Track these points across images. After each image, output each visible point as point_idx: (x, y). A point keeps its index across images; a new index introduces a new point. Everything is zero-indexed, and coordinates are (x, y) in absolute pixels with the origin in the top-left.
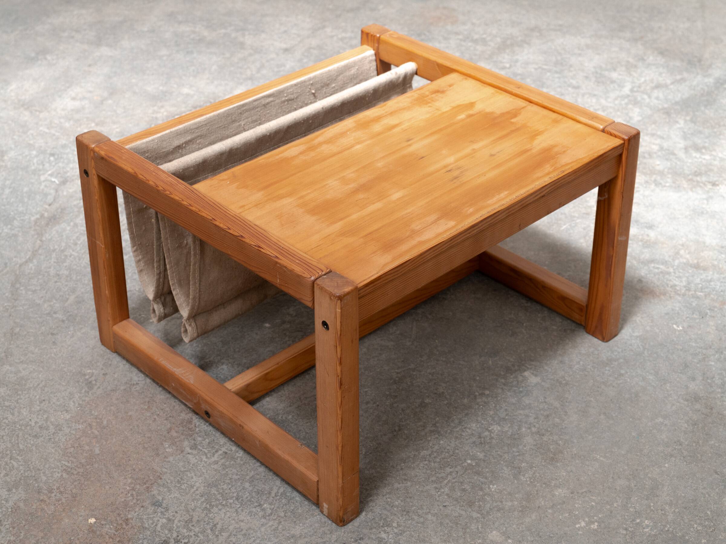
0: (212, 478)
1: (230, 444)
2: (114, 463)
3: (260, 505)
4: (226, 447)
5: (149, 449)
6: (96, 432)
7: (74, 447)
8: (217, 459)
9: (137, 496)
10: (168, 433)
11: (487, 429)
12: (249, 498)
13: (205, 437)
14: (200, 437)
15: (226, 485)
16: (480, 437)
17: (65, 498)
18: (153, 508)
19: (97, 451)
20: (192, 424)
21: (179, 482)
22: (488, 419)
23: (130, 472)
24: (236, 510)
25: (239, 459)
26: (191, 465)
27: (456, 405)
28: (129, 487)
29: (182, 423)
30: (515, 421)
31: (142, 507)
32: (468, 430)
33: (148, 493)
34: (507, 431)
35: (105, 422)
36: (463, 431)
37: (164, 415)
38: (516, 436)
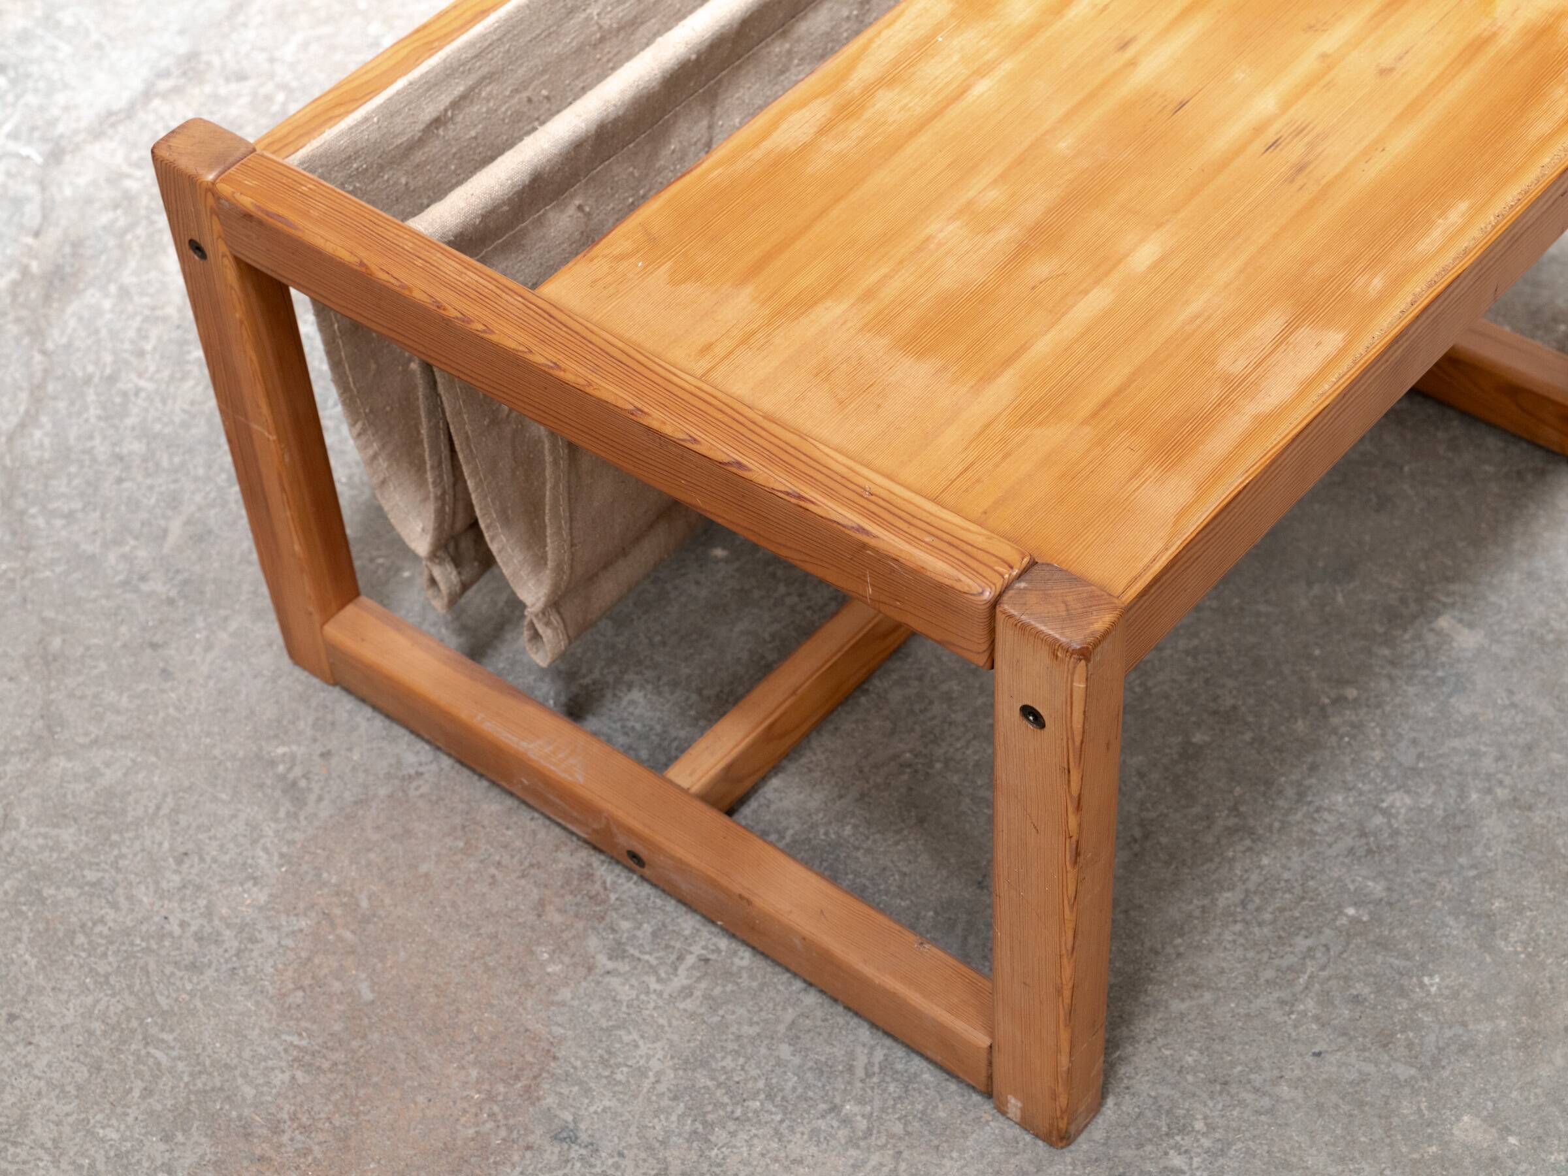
0: (689, 1041)
1: (711, 933)
2: (420, 1023)
3: (834, 1109)
4: (703, 943)
5: (500, 971)
6: (348, 935)
7: (302, 988)
8: (686, 982)
9: (506, 1118)
10: (539, 916)
11: (1376, 807)
12: (800, 1090)
13: (639, 916)
14: (624, 917)
15: (729, 1058)
16: (1363, 834)
17: (320, 1144)
18: (557, 1150)
19: (368, 995)
20: (593, 882)
21: (604, 1063)
22: (1372, 774)
23: (469, 1048)
24: (776, 1131)
25: (745, 975)
26: (624, 1009)
27: (1279, 743)
28: (479, 1092)
29: (568, 882)
30: (1446, 773)
31: (529, 1148)
32: (1326, 815)
33: (533, 1104)
34: (1432, 806)
35: (364, 904)
36: (1314, 820)
37: (515, 860)
38: (1459, 820)
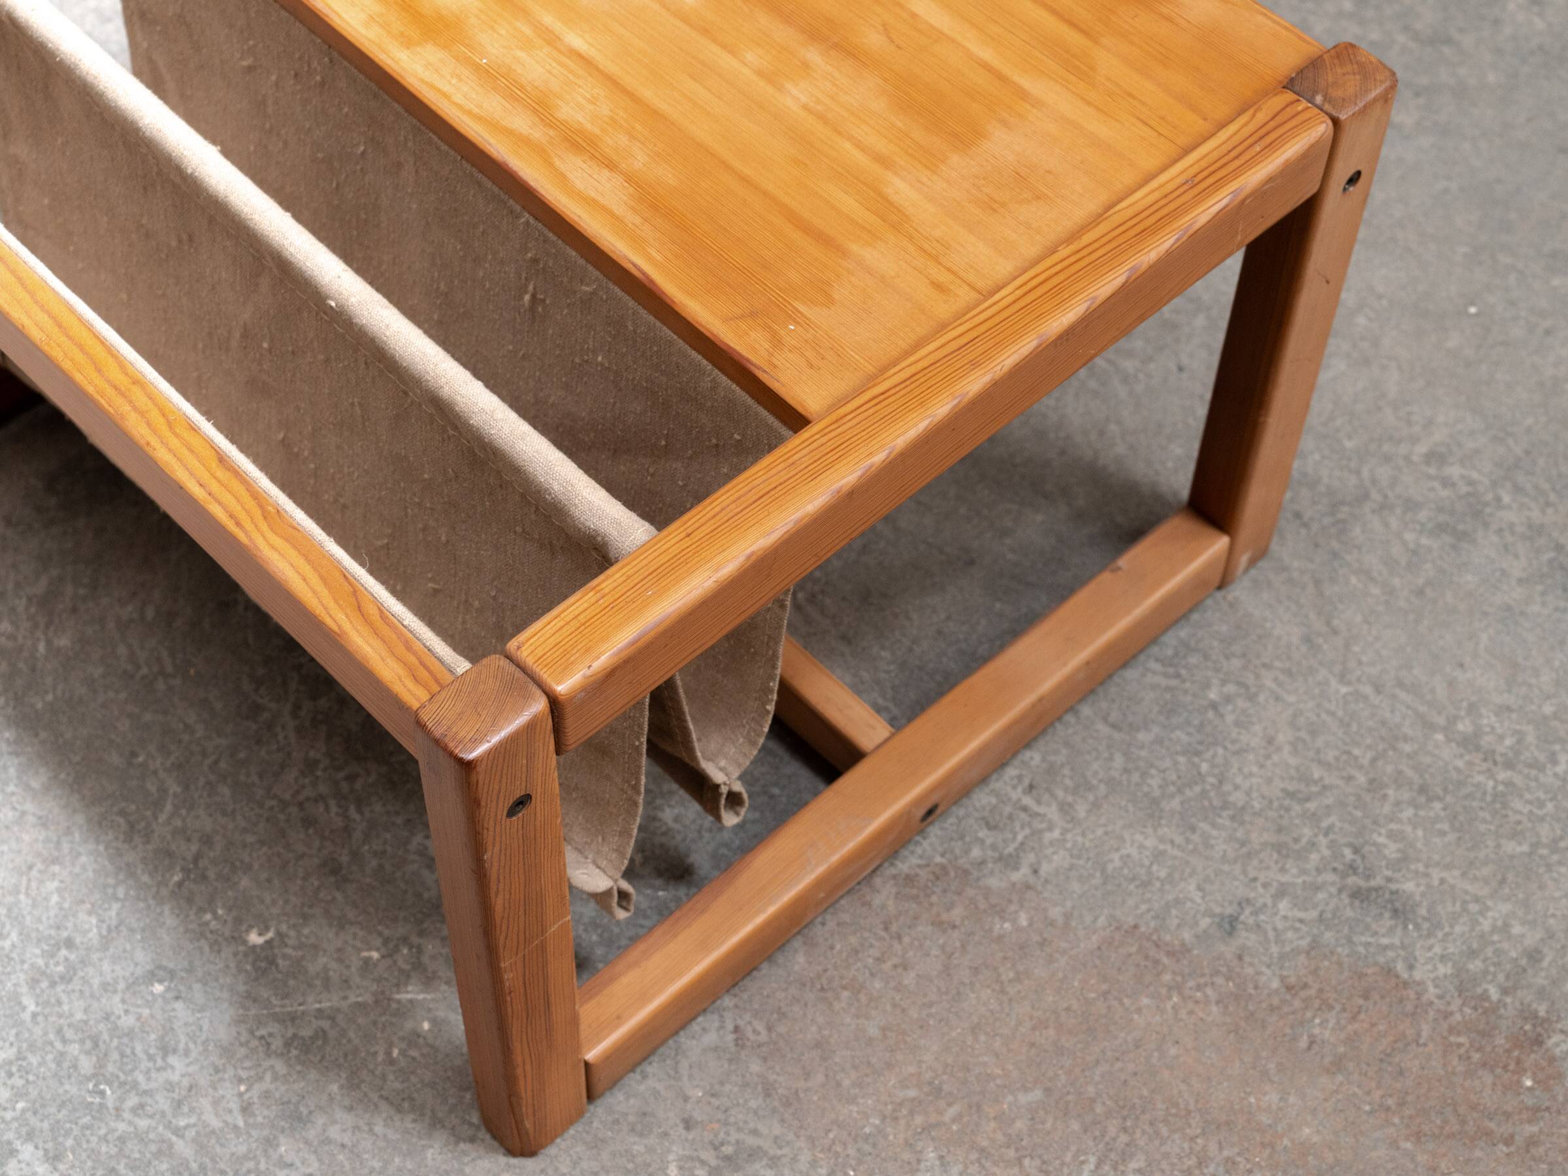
0: (1127, 811)
1: (997, 780)
2: (1080, 1046)
3: (1214, 706)
4: (1009, 789)
5: (1021, 968)
6: (952, 1111)
7: (1019, 1161)
8: (1054, 807)
9: (1203, 975)
10: (954, 927)
12: (1191, 730)
13: (967, 839)
14: (967, 852)
15: (1149, 781)
17: (1221, 1149)
18: (1244, 934)
19: (1037, 1094)
20: (917, 875)
21: (1145, 885)
23: (1115, 1003)
24: (1237, 753)
25: (1052, 758)
26: (1081, 862)
28: (1170, 998)
29: (915, 898)
31: (1240, 958)
33: (1189, 951)
35: (912, 1093)
37: (877, 944)
